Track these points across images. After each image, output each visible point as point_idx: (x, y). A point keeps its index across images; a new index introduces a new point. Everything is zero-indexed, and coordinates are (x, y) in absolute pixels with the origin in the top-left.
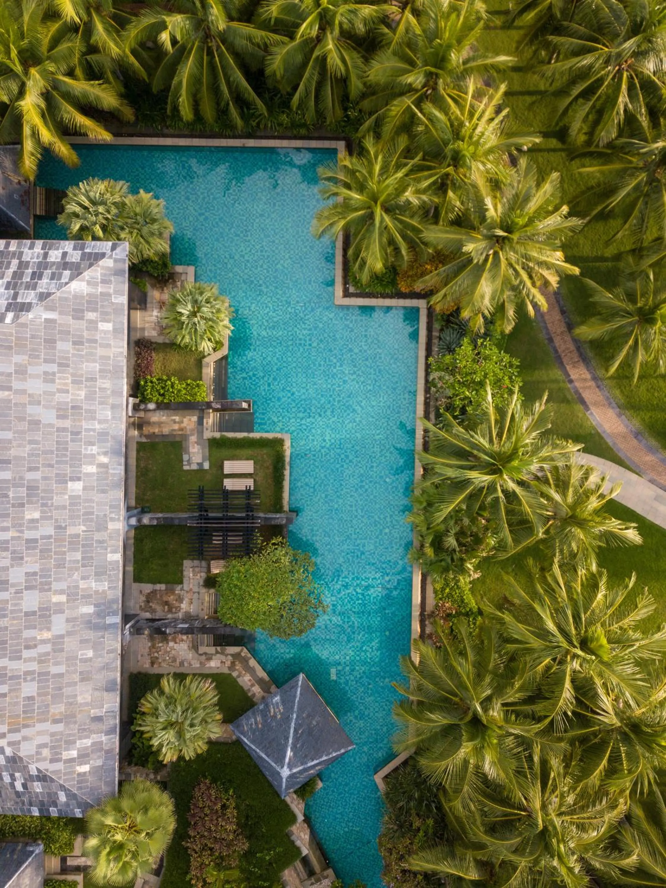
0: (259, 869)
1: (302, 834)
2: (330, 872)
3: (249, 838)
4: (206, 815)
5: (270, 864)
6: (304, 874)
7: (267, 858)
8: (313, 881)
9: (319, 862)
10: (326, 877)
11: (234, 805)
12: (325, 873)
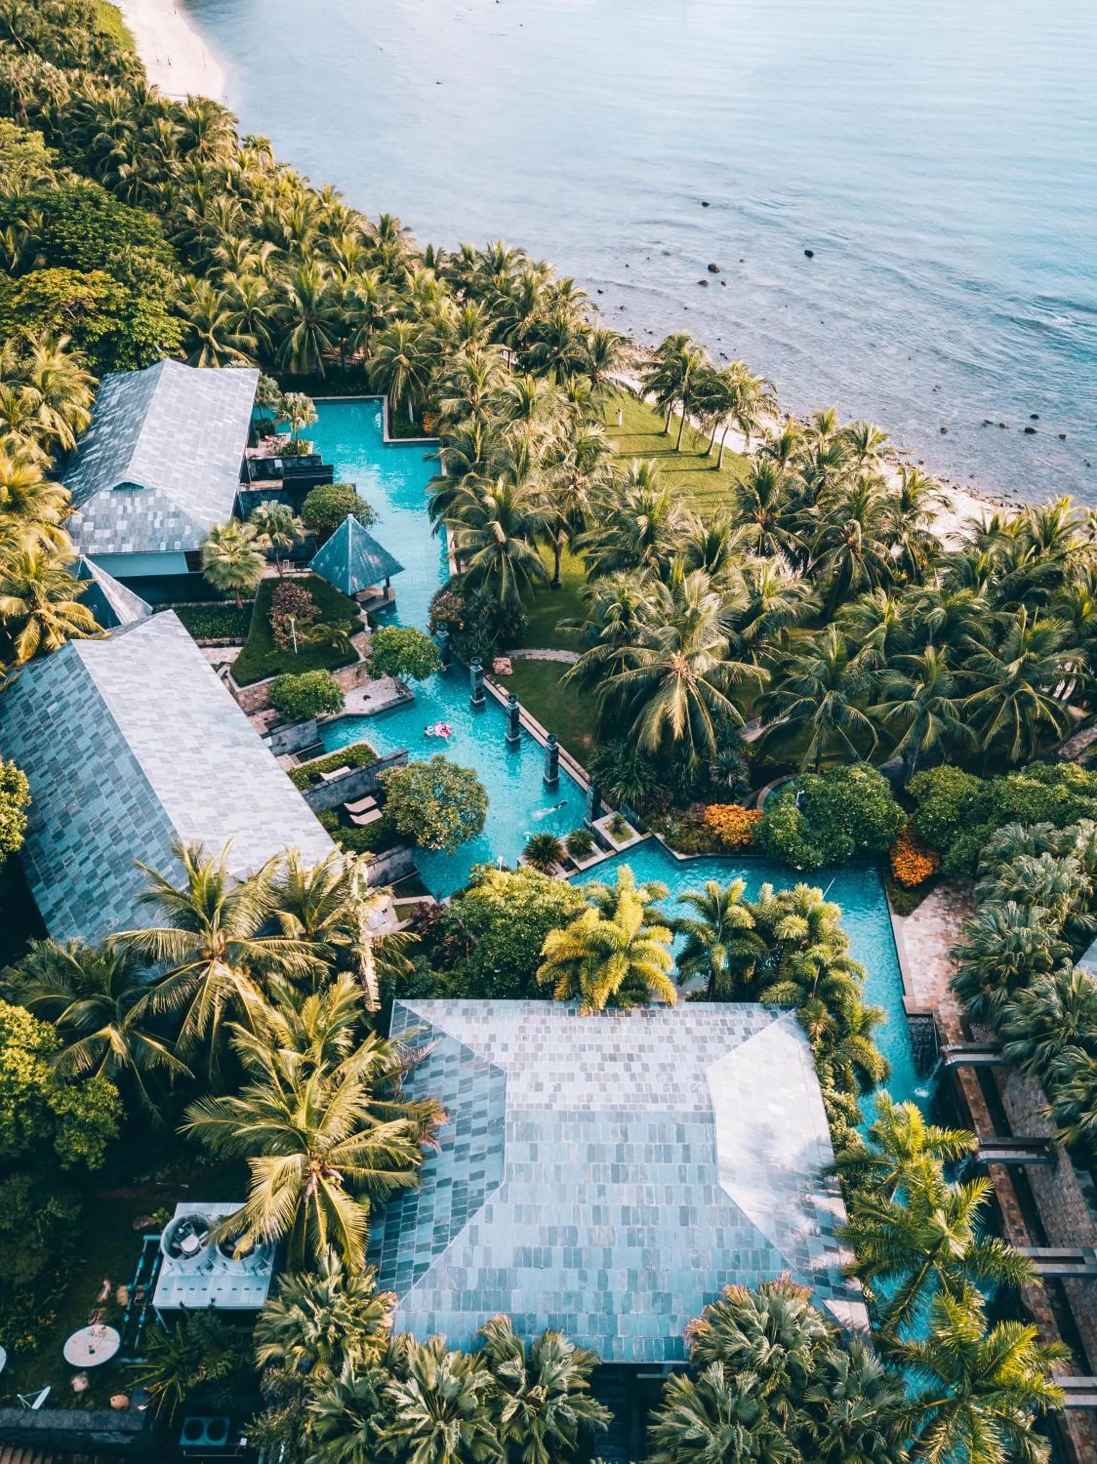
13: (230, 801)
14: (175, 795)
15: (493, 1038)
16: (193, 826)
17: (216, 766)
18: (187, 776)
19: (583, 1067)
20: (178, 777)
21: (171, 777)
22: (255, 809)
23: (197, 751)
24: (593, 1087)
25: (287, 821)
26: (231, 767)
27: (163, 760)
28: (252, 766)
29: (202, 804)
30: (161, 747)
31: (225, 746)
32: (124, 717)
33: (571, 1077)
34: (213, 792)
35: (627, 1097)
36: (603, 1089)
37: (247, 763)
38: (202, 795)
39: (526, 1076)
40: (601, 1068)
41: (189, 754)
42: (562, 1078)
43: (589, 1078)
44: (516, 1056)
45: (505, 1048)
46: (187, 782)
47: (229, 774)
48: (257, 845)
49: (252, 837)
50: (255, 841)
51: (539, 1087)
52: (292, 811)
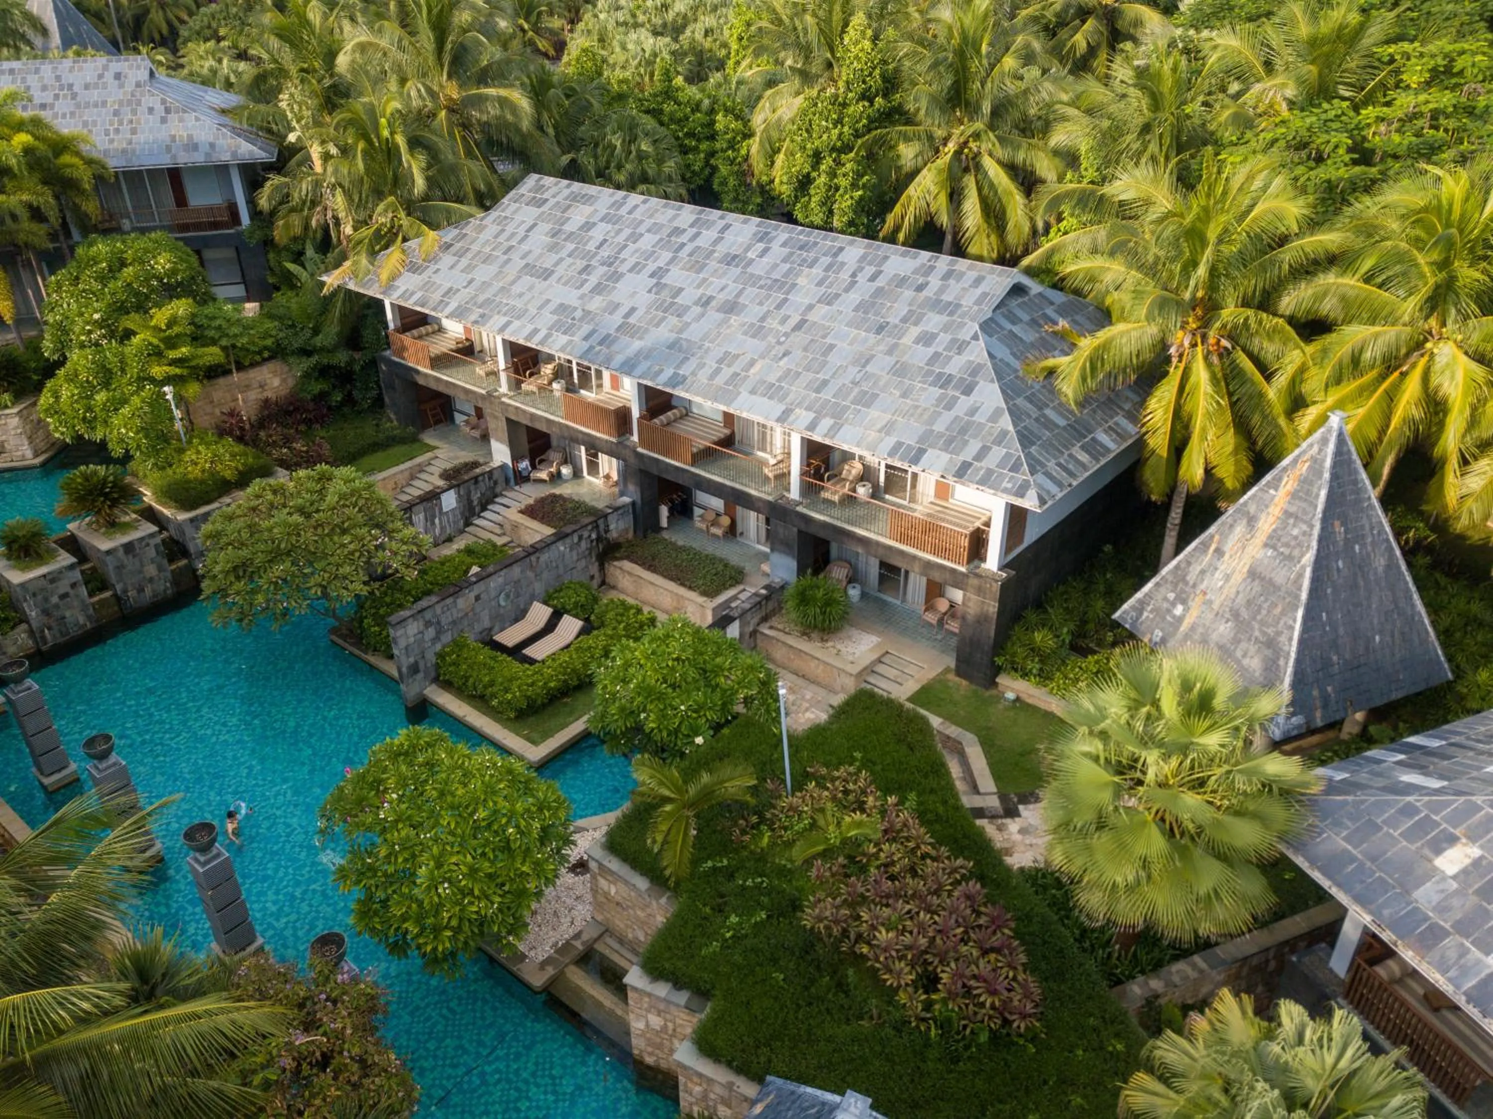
0: (744, 888)
1: (656, 1021)
2: (537, 980)
3: (811, 940)
4: (964, 941)
5: (720, 910)
6: (607, 952)
7: (734, 919)
8: (578, 944)
9: (578, 992)
10: (543, 965)
11: (902, 997)
12: (550, 971)
13: (564, 253)
14: (623, 211)
15: (164, 120)
16: (574, 199)
17: (616, 277)
18: (635, 237)
19: (74, 96)
20: (642, 229)
21: (649, 223)
22: (529, 269)
23: (658, 273)
24: (68, 78)
25: (485, 285)
26: (598, 289)
27: (678, 231)
28: (578, 314)
29: (588, 226)
30: (699, 242)
31: (633, 310)
32: (784, 236)
33: (87, 87)
34: (591, 246)
35: (37, 71)
36: (58, 78)
37: (587, 313)
38: (599, 232)
39: (129, 87)
40: (57, 97)
41: (661, 263)
42: (96, 86)
43: (70, 86)
44: (139, 103)
45: (151, 110)
46: (627, 232)
47: (593, 280)
48: (496, 237)
49: (508, 240)
50: (501, 239)
51: (118, 76)
52: (488, 301)
